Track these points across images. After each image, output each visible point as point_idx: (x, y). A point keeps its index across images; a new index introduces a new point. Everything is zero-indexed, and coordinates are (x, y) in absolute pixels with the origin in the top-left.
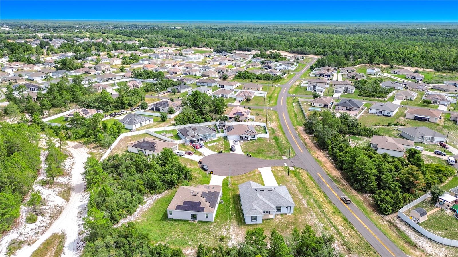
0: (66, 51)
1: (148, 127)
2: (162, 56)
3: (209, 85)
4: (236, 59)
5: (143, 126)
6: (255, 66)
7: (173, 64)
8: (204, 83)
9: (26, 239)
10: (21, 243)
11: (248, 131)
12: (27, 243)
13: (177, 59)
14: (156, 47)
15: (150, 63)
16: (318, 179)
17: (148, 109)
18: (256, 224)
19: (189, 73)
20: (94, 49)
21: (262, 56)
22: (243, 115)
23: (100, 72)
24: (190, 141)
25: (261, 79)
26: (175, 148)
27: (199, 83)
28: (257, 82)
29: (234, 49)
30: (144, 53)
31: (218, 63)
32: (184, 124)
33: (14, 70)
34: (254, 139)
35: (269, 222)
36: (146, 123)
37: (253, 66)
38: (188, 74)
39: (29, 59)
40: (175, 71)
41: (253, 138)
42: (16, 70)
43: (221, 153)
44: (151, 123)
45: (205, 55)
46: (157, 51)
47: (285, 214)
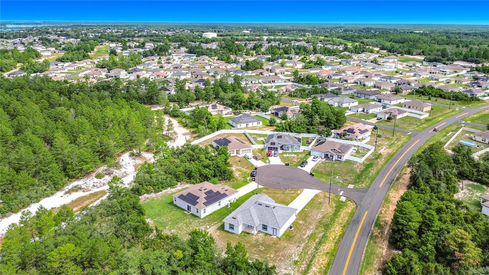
0: (268, 53)
1: (253, 128)
2: (354, 62)
3: (366, 97)
4: (443, 71)
5: (249, 126)
6: (460, 82)
7: (353, 72)
8: (362, 95)
9: (85, 187)
10: (80, 188)
11: (335, 150)
12: (82, 190)
13: (367, 67)
14: (360, 52)
15: (333, 68)
16: (358, 217)
17: (269, 112)
18: (233, 233)
19: (361, 82)
20: (294, 52)
21: (483, 70)
22: (354, 133)
23: (274, 74)
24: (269, 148)
25: (445, 98)
26: (248, 150)
27: (357, 94)
28: (436, 100)
29: (456, 59)
30: (340, 58)
31: (412, 74)
32: (282, 131)
33: (212, 67)
34: (341, 160)
35: (246, 236)
36: (253, 125)
37: (457, 82)
38: (359, 83)
39: (229, 58)
40: (346, 79)
41: (339, 159)
42: (214, 67)
43: (288, 165)
44: (259, 125)
45: (407, 64)
46: (357, 57)
47: (271, 235)
